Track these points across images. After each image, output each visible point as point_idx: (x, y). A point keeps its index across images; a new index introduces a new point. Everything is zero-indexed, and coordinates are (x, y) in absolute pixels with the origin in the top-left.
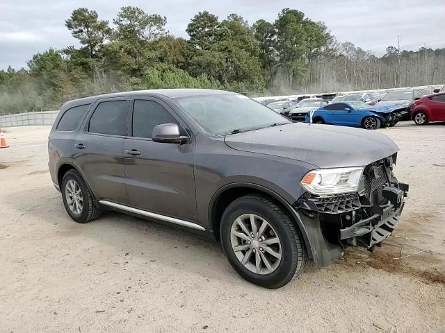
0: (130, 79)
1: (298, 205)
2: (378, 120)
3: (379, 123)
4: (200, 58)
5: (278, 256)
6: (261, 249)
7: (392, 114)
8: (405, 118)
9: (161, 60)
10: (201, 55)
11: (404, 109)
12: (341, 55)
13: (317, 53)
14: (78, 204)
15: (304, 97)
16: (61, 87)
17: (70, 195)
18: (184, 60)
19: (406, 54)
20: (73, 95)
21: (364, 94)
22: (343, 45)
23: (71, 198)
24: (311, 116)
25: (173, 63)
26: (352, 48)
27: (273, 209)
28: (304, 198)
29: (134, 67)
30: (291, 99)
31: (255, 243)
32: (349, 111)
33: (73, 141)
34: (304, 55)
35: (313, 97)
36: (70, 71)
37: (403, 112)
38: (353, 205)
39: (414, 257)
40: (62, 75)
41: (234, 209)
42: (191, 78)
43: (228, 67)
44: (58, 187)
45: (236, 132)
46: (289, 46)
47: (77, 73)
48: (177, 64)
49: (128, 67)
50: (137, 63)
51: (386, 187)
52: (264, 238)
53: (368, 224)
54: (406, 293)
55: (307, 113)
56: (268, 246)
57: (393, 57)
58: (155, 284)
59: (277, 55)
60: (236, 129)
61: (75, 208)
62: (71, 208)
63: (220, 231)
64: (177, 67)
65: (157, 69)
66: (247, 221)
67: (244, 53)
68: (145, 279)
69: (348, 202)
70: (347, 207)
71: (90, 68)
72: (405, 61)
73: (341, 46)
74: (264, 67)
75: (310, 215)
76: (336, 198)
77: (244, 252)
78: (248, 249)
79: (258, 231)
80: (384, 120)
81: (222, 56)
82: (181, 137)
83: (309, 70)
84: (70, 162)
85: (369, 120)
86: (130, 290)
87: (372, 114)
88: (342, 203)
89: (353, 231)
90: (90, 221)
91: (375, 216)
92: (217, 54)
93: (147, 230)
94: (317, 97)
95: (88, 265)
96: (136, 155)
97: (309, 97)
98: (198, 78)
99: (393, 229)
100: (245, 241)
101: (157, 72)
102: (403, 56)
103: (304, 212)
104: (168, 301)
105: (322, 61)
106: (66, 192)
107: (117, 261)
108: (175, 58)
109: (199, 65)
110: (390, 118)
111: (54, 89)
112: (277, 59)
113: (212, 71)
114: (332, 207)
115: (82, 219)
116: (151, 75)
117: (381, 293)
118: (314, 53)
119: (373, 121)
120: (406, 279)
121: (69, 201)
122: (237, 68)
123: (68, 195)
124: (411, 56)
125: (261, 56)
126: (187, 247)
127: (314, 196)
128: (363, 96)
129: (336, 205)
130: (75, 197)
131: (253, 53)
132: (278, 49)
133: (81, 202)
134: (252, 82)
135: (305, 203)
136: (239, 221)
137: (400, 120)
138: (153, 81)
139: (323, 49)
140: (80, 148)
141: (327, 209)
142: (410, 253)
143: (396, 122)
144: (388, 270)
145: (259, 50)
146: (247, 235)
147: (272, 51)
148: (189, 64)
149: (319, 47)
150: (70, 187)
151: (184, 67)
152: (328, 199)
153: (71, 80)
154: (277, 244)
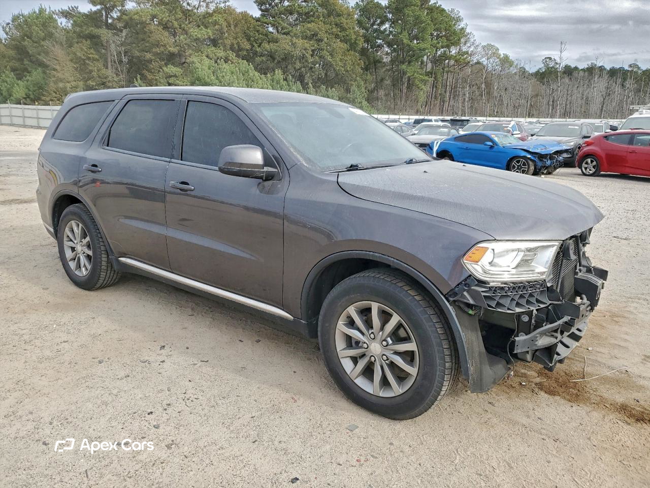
0: (165, 68)
1: (455, 294)
2: (531, 163)
3: (532, 168)
4: (273, 46)
5: (413, 371)
6: (385, 357)
7: (551, 156)
8: (568, 164)
9: (214, 43)
10: (276, 41)
11: (566, 151)
12: (478, 63)
13: (445, 56)
14: (83, 260)
15: (423, 120)
16: (55, 70)
17: (71, 244)
18: (248, 47)
19: (569, 71)
20: (74, 84)
21: (513, 123)
22: (484, 47)
23: (73, 249)
24: (435, 149)
25: (232, 49)
26: (495, 54)
27: (411, 297)
28: (465, 285)
29: (172, 49)
30: (403, 121)
31: (376, 348)
32: (492, 147)
33: (81, 160)
34: (425, 57)
35: (436, 121)
36: (71, 46)
37: (565, 155)
38: (538, 301)
39: (605, 380)
40: (59, 52)
41: (346, 293)
42: (257, 74)
43: (314, 63)
44: (52, 230)
45: (353, 168)
46: (405, 41)
47: (82, 49)
48: (238, 51)
49: (162, 49)
50: (176, 44)
51: (580, 274)
52: (390, 342)
53: (556, 331)
54: (599, 437)
55: (428, 145)
56: (396, 353)
57: (551, 73)
58: (209, 400)
59: (387, 54)
60: (354, 163)
61: (79, 266)
62: (72, 265)
63: (320, 324)
64: (238, 56)
65: (207, 56)
66: (365, 312)
67: (339, 45)
68: (193, 391)
69: (531, 295)
70: (528, 302)
71: (102, 45)
72: (567, 80)
73: (479, 49)
74: (366, 69)
75: (471, 312)
76: (514, 288)
77: (355, 360)
78: (363, 356)
79: (382, 329)
80: (540, 164)
81: (307, 45)
82: (266, 169)
83: (431, 80)
84: (74, 191)
85: (518, 162)
86: (170, 410)
87: (523, 154)
88: (522, 296)
89: (533, 340)
90: (102, 287)
91: (566, 319)
92: (300, 42)
93: (192, 309)
94: (443, 121)
95: (100, 362)
96: (186, 191)
97: (430, 121)
98: (268, 75)
99: (580, 337)
100: (357, 343)
101: (207, 62)
102: (564, 73)
103: (463, 307)
104: (232, 432)
105: (451, 69)
106: (65, 239)
107: (147, 358)
108: (235, 42)
109: (271, 56)
110: (549, 163)
111: (44, 72)
112: (387, 59)
113: (290, 67)
114: (506, 302)
115: (88, 285)
116: (198, 65)
117: (562, 436)
118: (440, 56)
119: (524, 164)
120: (596, 415)
121: (69, 254)
122: (327, 66)
123: (67, 244)
124: (575, 74)
125: (363, 52)
126: (258, 341)
127: (481, 283)
128: (510, 126)
129: (513, 300)
130: (79, 248)
131: (353, 46)
132: (390, 45)
133: (89, 257)
134: (348, 91)
135: (465, 293)
136: (352, 311)
137: (560, 166)
138: (200, 73)
139: (454, 51)
140: (93, 172)
141: (499, 305)
142: (598, 373)
143: (555, 168)
144: (568, 397)
145: (361, 44)
146: (363, 334)
147: (380, 46)
148: (255, 53)
149: (448, 47)
150: (72, 231)
151: (249, 57)
152: (502, 288)
153: (71, 60)
154: (413, 352)
